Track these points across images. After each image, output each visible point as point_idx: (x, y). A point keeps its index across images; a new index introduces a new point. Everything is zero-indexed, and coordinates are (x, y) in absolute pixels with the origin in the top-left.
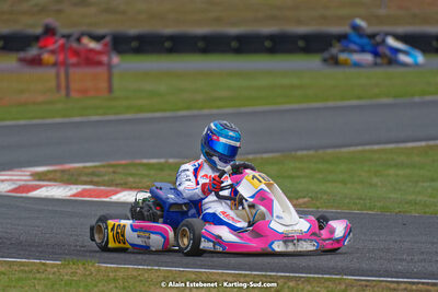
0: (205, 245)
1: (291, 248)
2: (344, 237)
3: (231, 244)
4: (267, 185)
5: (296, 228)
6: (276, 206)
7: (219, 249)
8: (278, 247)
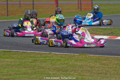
0: (68, 45)
1: (89, 46)
2: (104, 44)
3: (74, 45)
4: (85, 31)
5: (91, 41)
6: (86, 36)
7: (72, 46)
8: (86, 46)
